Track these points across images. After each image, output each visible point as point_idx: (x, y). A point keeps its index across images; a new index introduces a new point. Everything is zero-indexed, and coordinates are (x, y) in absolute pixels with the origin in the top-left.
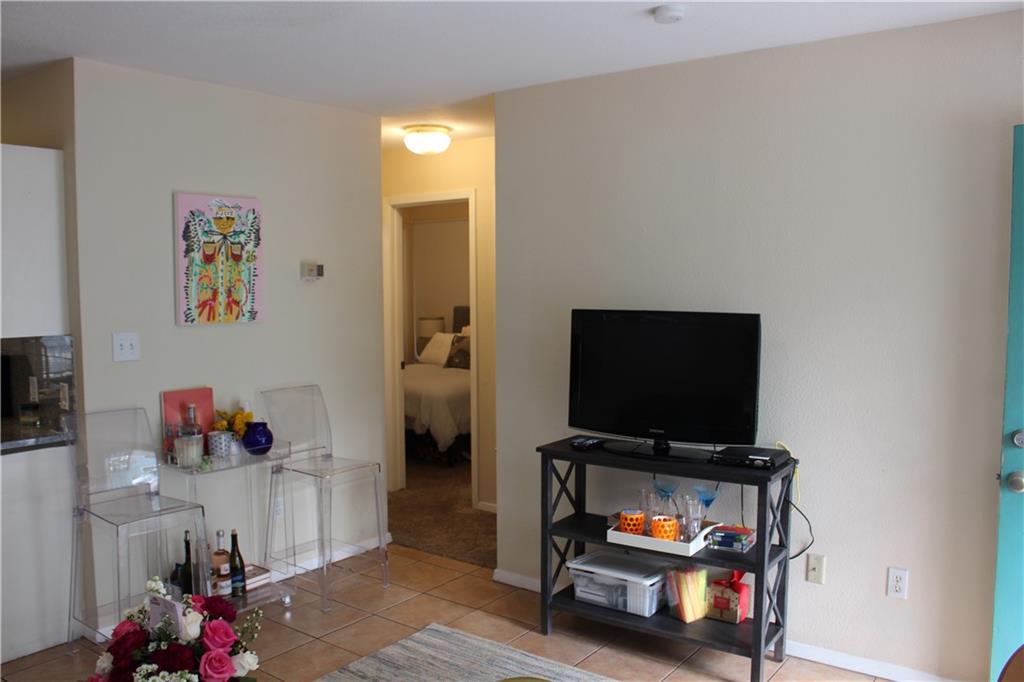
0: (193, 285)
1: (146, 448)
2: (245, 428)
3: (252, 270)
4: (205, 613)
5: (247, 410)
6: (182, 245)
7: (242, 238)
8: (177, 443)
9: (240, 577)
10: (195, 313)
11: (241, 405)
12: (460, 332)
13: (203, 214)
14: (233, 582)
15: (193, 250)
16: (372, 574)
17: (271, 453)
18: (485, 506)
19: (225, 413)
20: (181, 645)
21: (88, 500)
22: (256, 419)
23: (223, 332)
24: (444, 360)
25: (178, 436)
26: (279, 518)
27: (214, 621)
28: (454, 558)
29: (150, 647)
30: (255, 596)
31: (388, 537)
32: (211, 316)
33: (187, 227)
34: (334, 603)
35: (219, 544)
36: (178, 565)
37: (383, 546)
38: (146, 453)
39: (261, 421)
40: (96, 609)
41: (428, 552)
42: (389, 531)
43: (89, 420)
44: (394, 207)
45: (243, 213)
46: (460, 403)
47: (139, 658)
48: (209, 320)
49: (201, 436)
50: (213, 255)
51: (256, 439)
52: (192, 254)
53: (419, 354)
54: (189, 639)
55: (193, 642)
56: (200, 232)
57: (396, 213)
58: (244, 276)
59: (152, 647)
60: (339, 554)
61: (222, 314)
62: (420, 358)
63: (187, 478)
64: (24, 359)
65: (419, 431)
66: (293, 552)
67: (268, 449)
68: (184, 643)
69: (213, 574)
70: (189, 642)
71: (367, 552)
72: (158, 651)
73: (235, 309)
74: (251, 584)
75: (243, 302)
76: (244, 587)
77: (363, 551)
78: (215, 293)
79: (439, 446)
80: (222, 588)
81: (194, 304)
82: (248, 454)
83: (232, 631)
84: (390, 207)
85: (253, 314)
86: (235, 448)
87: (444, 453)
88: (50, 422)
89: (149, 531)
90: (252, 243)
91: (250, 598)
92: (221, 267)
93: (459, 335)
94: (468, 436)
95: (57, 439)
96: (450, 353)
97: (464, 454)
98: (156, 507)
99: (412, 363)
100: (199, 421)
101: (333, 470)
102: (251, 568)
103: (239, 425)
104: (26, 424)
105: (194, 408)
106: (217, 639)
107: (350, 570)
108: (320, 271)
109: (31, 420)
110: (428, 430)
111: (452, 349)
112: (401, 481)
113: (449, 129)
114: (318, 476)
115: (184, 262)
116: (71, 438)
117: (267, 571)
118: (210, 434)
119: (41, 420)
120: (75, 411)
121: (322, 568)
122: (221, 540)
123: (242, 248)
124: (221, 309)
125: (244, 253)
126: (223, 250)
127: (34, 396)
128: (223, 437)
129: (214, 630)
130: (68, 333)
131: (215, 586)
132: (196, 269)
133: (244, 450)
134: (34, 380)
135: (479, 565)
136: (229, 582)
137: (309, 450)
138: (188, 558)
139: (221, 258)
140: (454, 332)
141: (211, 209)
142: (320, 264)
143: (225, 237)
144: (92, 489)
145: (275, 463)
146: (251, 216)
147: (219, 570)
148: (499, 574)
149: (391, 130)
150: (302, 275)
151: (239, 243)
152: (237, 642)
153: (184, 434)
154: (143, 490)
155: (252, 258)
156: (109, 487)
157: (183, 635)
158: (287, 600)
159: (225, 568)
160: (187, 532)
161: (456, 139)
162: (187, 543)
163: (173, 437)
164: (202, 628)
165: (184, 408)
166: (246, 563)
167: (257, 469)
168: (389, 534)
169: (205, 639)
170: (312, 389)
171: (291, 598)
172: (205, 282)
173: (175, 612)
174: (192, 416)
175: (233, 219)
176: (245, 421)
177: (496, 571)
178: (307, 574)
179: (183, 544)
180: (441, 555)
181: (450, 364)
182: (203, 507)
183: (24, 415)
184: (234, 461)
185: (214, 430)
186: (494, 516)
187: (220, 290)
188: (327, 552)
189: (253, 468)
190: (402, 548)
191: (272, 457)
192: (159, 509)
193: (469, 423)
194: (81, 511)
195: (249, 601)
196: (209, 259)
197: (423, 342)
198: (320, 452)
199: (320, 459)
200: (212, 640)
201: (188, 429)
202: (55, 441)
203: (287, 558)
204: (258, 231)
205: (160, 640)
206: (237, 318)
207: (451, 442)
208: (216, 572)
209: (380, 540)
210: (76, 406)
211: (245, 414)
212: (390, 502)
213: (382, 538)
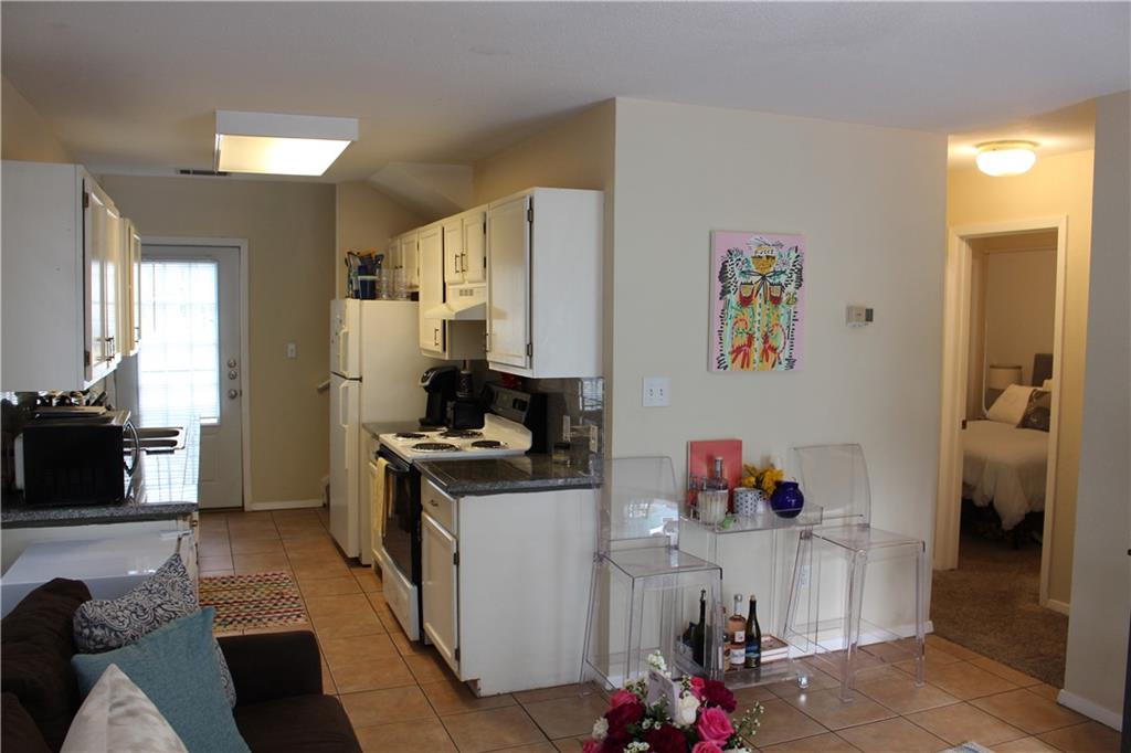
0: (728, 330)
1: (669, 497)
2: (775, 487)
3: (793, 314)
4: (704, 698)
5: (778, 468)
6: (718, 286)
7: (783, 279)
8: (700, 496)
9: (755, 648)
10: (728, 359)
11: (772, 461)
12: (1041, 385)
13: (742, 253)
14: (747, 652)
15: (729, 292)
16: (904, 667)
17: (801, 517)
18: (1055, 604)
19: (754, 469)
20: (675, 728)
21: (608, 546)
22: (786, 478)
23: (758, 381)
24: (1019, 418)
25: (702, 490)
26: (804, 588)
27: (712, 709)
28: (1009, 665)
29: (644, 724)
30: (770, 670)
31: (928, 627)
32: (746, 363)
33: (724, 267)
34: (856, 693)
35: (736, 609)
36: (692, 624)
37: (921, 636)
38: (669, 503)
39: (792, 481)
40: (608, 655)
41: (975, 651)
42: (931, 618)
43: (615, 465)
44: (962, 238)
45: (784, 251)
46: (1034, 473)
47: (632, 732)
48: (742, 367)
49: (726, 491)
50: (750, 297)
51: (786, 500)
52: (728, 296)
53: (988, 408)
54: (683, 723)
55: (687, 727)
56: (737, 272)
57: (964, 244)
58: (783, 321)
59: (646, 724)
60: (868, 638)
61: (757, 361)
62: (989, 414)
63: (708, 535)
64: (560, 397)
65: (979, 503)
66: (815, 627)
67: (798, 512)
68: (678, 727)
69: (726, 640)
70: (683, 727)
71: (899, 641)
72: (651, 729)
73: (772, 356)
74: (766, 656)
75: (780, 349)
76: (758, 659)
77: (895, 638)
78: (751, 338)
79: (1004, 522)
80: (735, 656)
81: (727, 349)
82: (776, 516)
83: (729, 723)
84: (957, 238)
85: (791, 363)
86: (761, 507)
87: (1009, 531)
88: (580, 462)
89: (666, 588)
90: (794, 284)
91: (764, 672)
92: (758, 310)
93: (1039, 389)
94: (1041, 515)
95: (584, 482)
96: (1027, 410)
97: (1036, 535)
98: (675, 563)
99: (980, 419)
100: (726, 476)
101: (870, 544)
102: (768, 638)
103: (768, 483)
104: (557, 463)
105: (722, 462)
106: (712, 728)
107: (882, 659)
108: (869, 315)
109: (563, 458)
110: (991, 503)
111: (1029, 406)
112: (952, 559)
113: (1034, 144)
114: (851, 547)
115: (719, 305)
116: (597, 482)
117: (785, 645)
118: (736, 489)
119: (571, 459)
120: (602, 455)
121: (846, 651)
122: (739, 604)
123: (782, 289)
124: (756, 356)
125: (784, 295)
126: (761, 291)
127: (567, 435)
128: (750, 496)
129: (711, 719)
130: (601, 375)
131: (727, 653)
132: (732, 312)
133: (772, 512)
134: (567, 419)
135: (1040, 679)
136: (743, 651)
137: (845, 517)
138: (702, 620)
139: (759, 300)
140: (1033, 385)
141: (750, 248)
142: (869, 307)
143: (764, 278)
144: (613, 535)
145: (804, 528)
146: (793, 255)
147: (733, 636)
148: (1066, 696)
149: (960, 150)
150: (849, 319)
151: (780, 284)
152: (733, 736)
153: (708, 487)
154: (662, 542)
155: (793, 300)
156: (626, 535)
157: (677, 717)
158: (804, 681)
159: (740, 636)
160: (703, 592)
161: (1043, 156)
162: (703, 604)
163: (697, 491)
164: (699, 714)
165: (711, 460)
166: (762, 632)
167: (784, 535)
168: (930, 622)
169: (700, 727)
170: (854, 448)
171: (809, 680)
172: (741, 325)
173: (672, 692)
174: (718, 469)
175: (774, 258)
176: (775, 479)
177: (1062, 691)
178: (827, 655)
179: (699, 604)
180: (992, 658)
181: (1025, 423)
182: (721, 570)
183: (556, 453)
184: (760, 523)
185: (740, 486)
186: (1065, 619)
187: (756, 335)
188: (854, 633)
189: (780, 533)
190: (944, 641)
191: (801, 522)
192: (677, 565)
193: (1043, 500)
194: (601, 557)
195: (762, 674)
196: (745, 302)
197: (994, 394)
198: (856, 521)
199: (855, 528)
200: (707, 729)
201: (714, 483)
202: (582, 483)
203: (808, 633)
204: (800, 270)
205: (655, 719)
206: (773, 366)
207: (1019, 519)
208: (730, 638)
209: (917, 628)
210: (604, 450)
211: (775, 472)
212: (935, 583)
213: (920, 626)
